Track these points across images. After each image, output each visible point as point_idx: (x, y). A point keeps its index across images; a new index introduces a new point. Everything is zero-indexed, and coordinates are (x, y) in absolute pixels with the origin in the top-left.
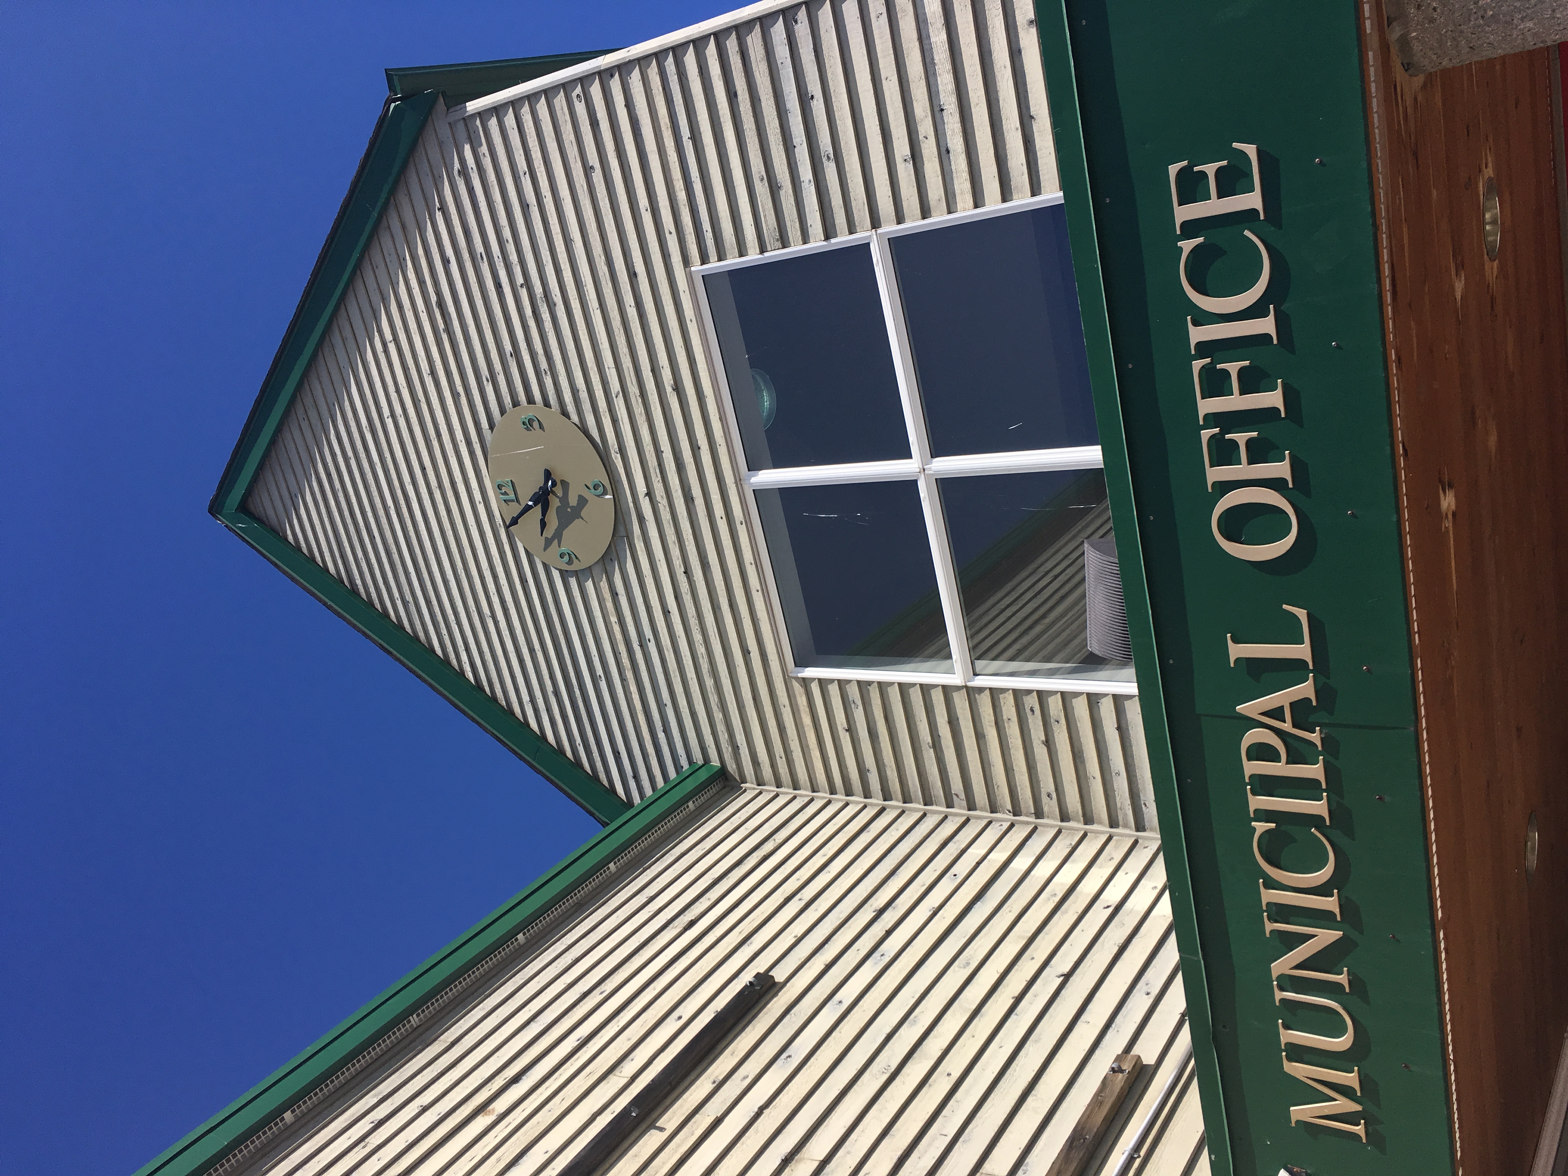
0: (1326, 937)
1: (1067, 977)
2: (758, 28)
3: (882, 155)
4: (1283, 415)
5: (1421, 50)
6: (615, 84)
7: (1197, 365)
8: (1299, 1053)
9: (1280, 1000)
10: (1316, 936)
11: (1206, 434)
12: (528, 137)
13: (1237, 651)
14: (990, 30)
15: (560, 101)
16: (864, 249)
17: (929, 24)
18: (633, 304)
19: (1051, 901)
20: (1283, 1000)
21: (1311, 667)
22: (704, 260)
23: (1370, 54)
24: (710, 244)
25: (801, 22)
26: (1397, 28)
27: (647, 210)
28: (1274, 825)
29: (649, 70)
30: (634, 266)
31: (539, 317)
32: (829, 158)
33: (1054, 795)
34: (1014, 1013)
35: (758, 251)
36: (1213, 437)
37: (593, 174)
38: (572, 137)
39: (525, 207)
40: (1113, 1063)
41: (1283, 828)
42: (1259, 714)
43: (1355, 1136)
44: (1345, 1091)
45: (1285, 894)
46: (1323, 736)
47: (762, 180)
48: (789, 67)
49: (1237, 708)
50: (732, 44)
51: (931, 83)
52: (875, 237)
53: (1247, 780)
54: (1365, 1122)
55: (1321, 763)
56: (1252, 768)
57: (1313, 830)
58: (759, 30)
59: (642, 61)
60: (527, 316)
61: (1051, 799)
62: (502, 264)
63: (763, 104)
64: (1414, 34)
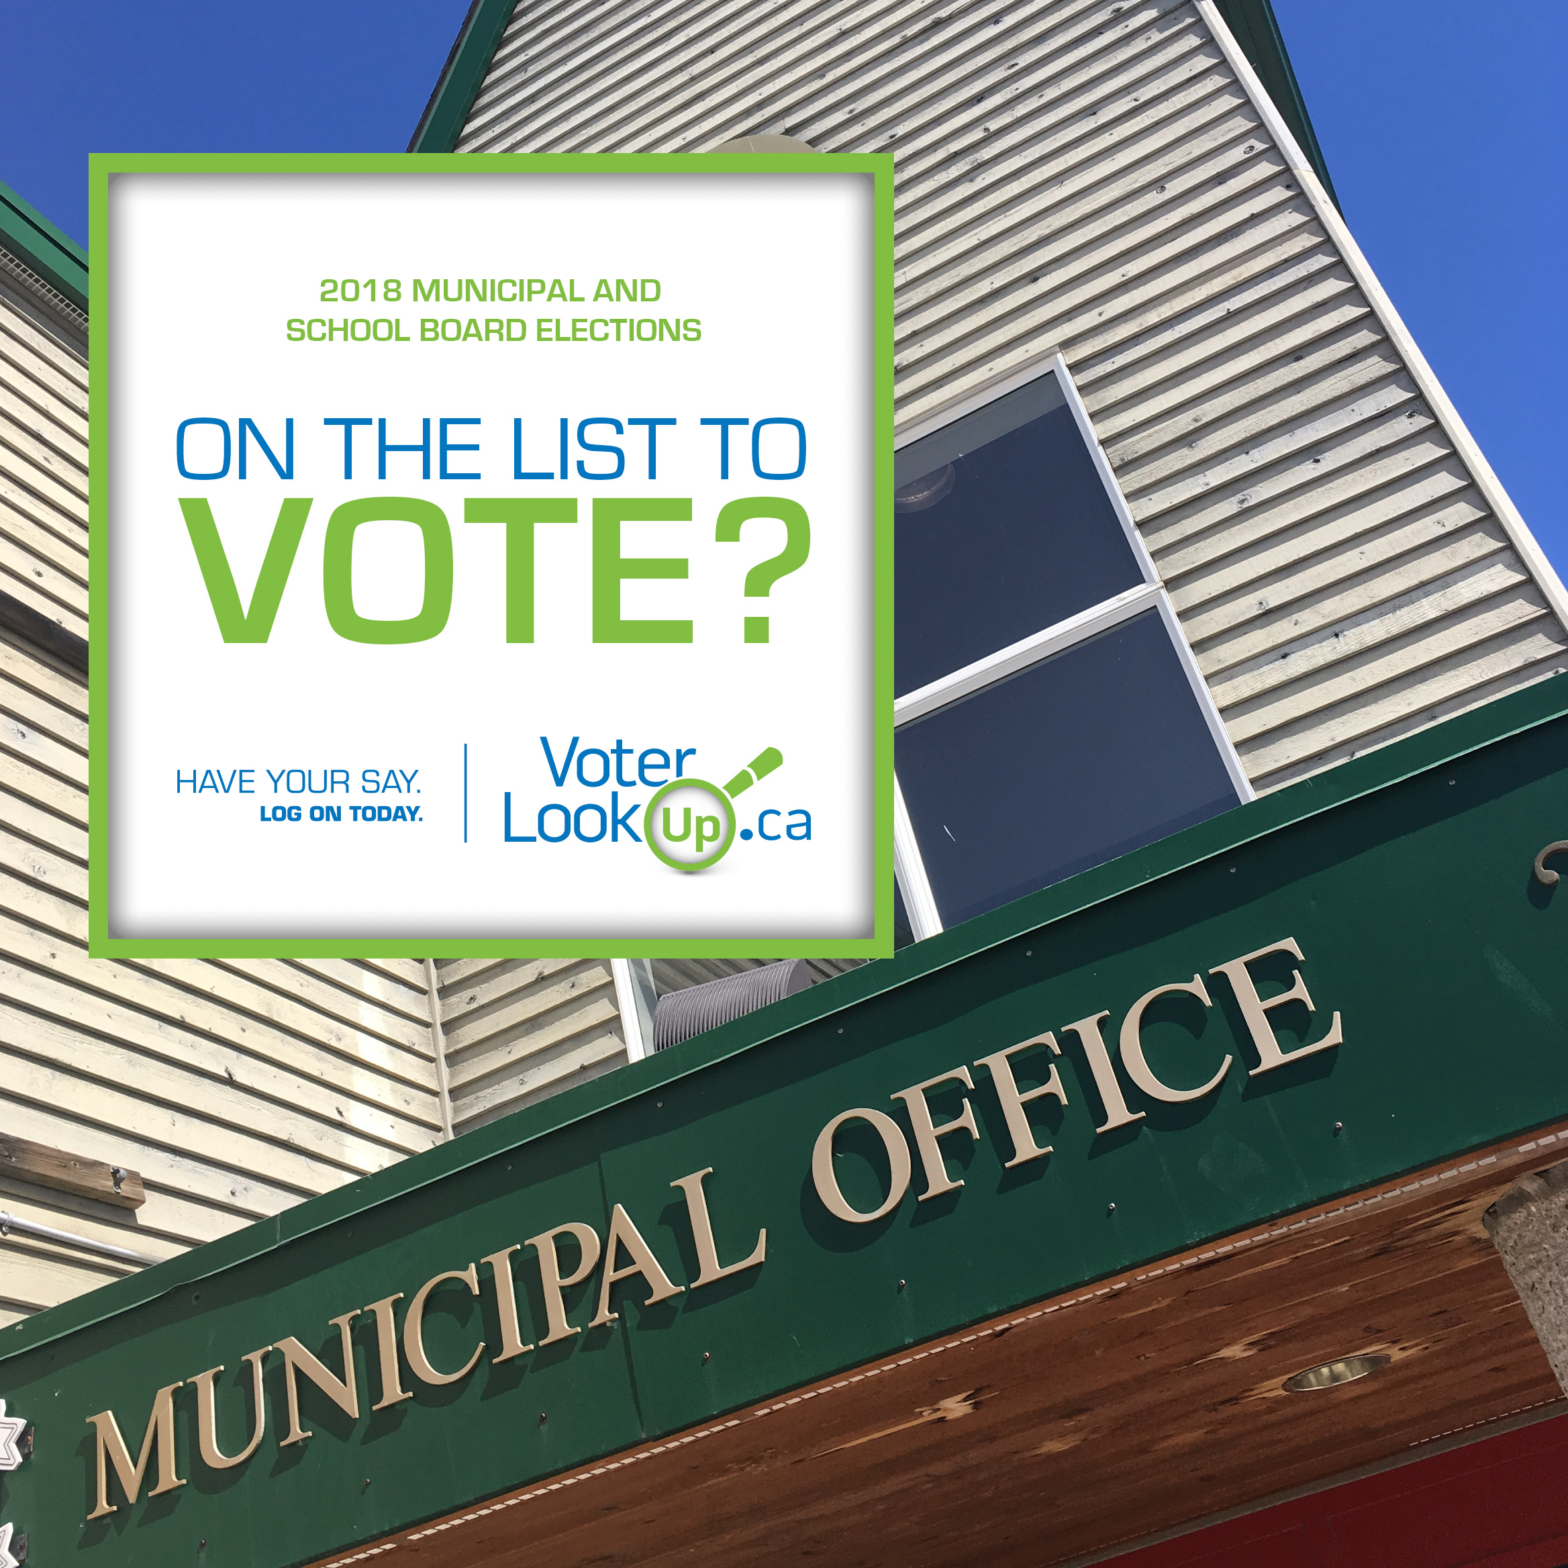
0: (347, 1398)
1: (230, 1082)
2: (1391, 367)
3: (1263, 571)
4: (1008, 1165)
5: (1516, 1223)
6: (1278, 194)
7: (1049, 1039)
8: (186, 1402)
9: (250, 1360)
10: (345, 1385)
11: (963, 1073)
12: (1183, 94)
13: (692, 1186)
14: (1452, 673)
15: (1241, 124)
16: (1136, 577)
17: (1443, 592)
18: (996, 285)
19: (329, 1036)
20: (250, 1364)
21: (693, 1286)
22: (1075, 368)
23: (1493, 1159)
24: (1098, 371)
25: (1411, 423)
26: (1535, 1185)
27: (1123, 276)
28: (478, 1293)
29: (1306, 235)
30: (1045, 275)
31: (950, 163)
32: (1242, 502)
33: (474, 1006)
34: (162, 1024)
35: (1103, 437)
36: (962, 1082)
37: (1155, 192)
38: (1197, 152)
39: (1091, 110)
40: (125, 1169)
41: (477, 1307)
42: (618, 1235)
43: (92, 1503)
44: (151, 1474)
45: (391, 1331)
46: (609, 1324)
47: (1196, 420)
48: (1349, 421)
49: (620, 1205)
50: (1364, 338)
51: (1369, 613)
52: (1154, 587)
53: (527, 1242)
54: (115, 1511)
55: (572, 1331)
56: (545, 1244)
57: (482, 1344)
58: (1389, 370)
59: (1316, 223)
60: (949, 146)
61: (468, 1003)
62: (1009, 96)
63: (1293, 398)
64: (1533, 1209)
